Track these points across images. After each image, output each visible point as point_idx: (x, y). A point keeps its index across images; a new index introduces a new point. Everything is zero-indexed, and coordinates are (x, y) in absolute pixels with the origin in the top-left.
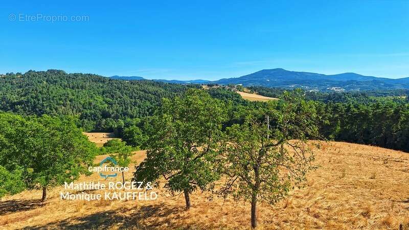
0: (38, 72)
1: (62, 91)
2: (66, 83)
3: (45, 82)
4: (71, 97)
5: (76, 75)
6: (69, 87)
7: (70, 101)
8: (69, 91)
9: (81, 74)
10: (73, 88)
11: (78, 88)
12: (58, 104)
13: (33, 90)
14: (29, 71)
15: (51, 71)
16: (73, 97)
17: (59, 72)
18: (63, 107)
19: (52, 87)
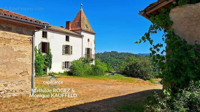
0: (107, 52)
1: (116, 60)
2: (117, 57)
3: (110, 56)
4: (119, 62)
5: (121, 53)
6: (119, 59)
7: (119, 64)
8: (118, 60)
9: (124, 53)
10: (120, 59)
11: (122, 59)
12: (114, 65)
13: (105, 59)
14: (105, 52)
15: (112, 52)
16: (120, 63)
17: (115, 52)
18: (116, 67)
19: (112, 58)
